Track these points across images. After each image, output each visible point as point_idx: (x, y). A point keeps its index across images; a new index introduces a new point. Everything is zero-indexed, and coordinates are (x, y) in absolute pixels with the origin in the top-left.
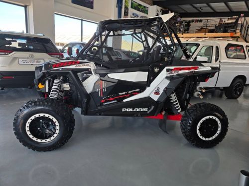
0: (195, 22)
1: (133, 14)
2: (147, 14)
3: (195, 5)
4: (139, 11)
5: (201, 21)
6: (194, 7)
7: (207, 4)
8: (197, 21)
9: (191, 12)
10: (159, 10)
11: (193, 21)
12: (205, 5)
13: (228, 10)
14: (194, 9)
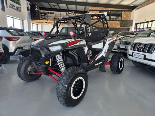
0: (50, 14)
1: (11, 4)
2: (20, 5)
3: (50, 4)
4: (15, 2)
5: (53, 13)
6: (49, 4)
7: (57, 4)
8: (51, 13)
9: (47, 7)
10: (28, 4)
11: (48, 13)
12: (56, 4)
13: (67, 9)
14: (49, 6)
